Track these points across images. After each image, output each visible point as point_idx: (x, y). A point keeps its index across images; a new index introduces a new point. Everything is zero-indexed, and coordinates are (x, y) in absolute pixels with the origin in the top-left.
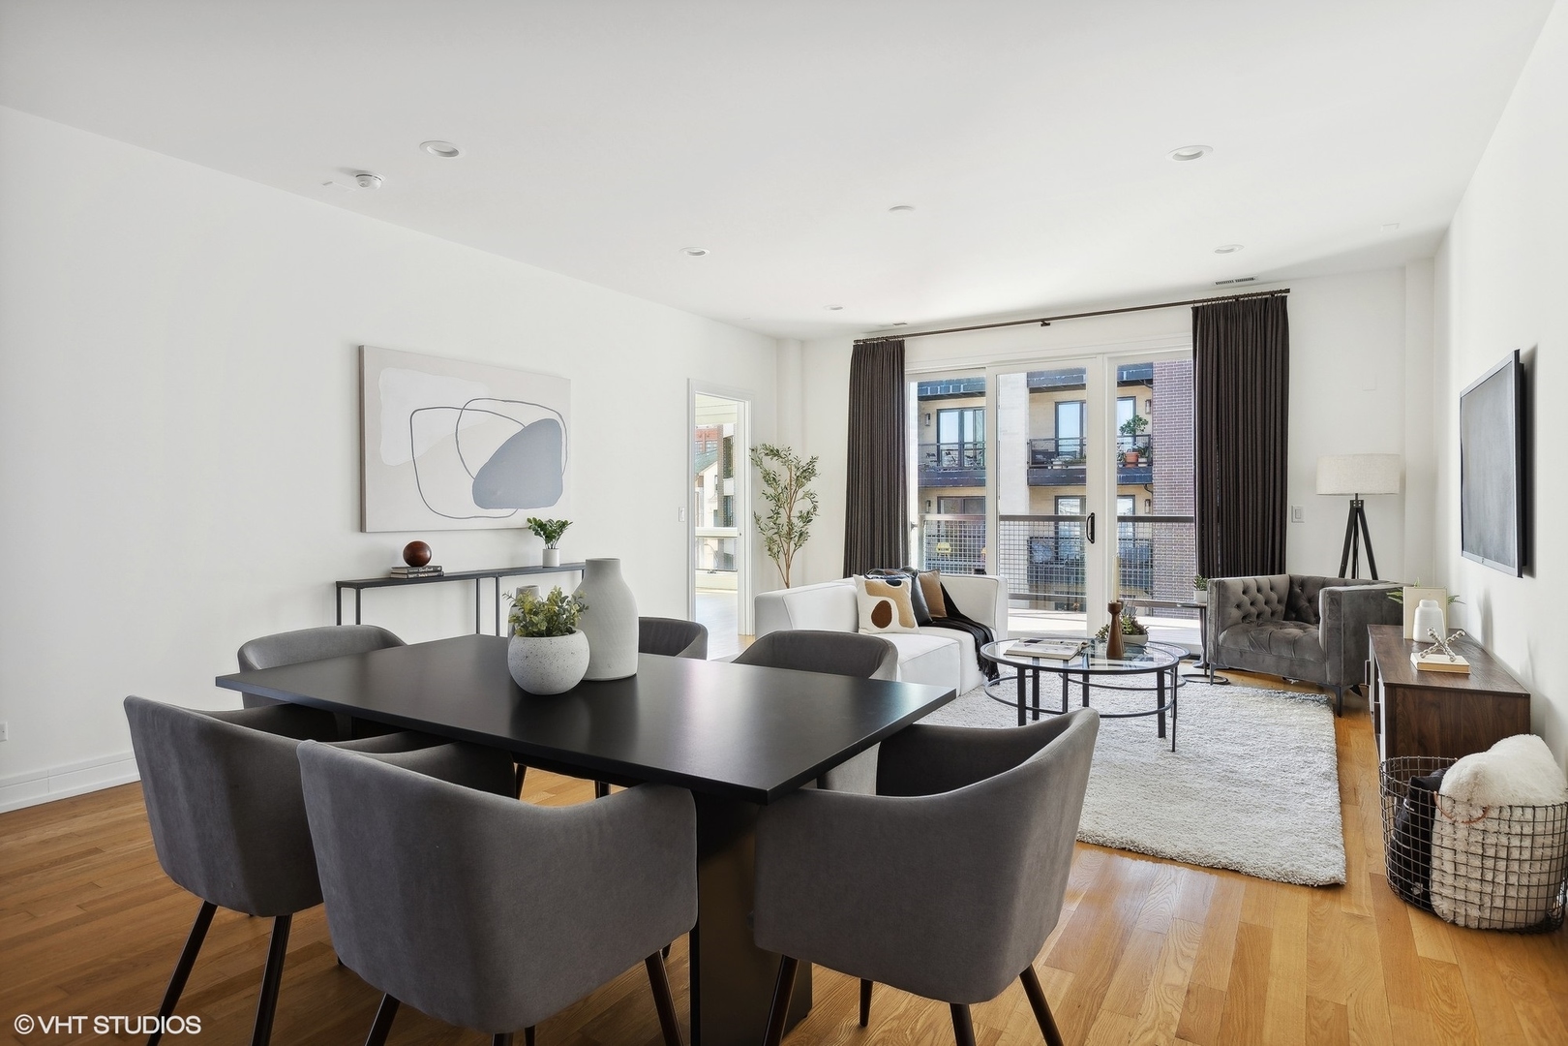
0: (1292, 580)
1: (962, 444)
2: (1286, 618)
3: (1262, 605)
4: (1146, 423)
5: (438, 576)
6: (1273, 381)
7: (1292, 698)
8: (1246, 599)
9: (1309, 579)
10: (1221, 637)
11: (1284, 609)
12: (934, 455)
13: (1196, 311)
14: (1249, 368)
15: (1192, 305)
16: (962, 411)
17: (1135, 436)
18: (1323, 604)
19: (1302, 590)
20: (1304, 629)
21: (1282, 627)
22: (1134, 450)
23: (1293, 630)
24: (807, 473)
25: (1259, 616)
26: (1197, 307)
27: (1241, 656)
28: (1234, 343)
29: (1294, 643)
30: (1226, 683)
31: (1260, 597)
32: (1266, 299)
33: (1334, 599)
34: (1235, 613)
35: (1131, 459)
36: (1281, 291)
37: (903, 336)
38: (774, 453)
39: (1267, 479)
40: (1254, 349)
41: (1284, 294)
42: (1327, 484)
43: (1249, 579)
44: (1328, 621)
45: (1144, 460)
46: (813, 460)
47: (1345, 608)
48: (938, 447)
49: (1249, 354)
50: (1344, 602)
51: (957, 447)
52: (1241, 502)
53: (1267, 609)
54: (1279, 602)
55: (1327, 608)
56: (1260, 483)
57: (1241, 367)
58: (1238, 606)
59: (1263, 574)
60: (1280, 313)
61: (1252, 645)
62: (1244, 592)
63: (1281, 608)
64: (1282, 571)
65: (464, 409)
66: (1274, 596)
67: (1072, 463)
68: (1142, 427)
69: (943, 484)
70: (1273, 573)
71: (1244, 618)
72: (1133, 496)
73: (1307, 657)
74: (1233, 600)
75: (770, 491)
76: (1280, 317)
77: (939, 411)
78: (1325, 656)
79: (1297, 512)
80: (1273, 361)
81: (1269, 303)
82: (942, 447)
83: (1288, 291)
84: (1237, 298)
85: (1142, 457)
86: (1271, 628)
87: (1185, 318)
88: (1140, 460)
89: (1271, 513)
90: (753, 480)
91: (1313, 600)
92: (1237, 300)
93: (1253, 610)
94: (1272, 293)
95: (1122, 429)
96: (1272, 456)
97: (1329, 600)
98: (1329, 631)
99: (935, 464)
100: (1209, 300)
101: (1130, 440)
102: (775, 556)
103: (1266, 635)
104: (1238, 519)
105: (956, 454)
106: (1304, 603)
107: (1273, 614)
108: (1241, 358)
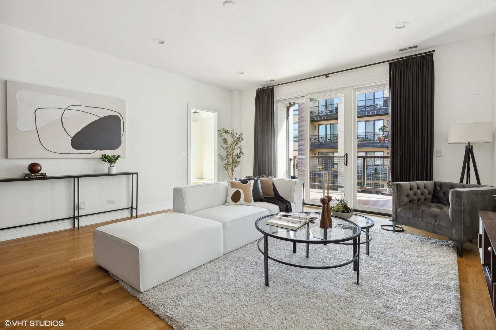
0: (435, 184)
1: (326, 135)
2: (432, 202)
3: (420, 195)
4: (387, 127)
5: (44, 177)
6: (427, 92)
7: (434, 243)
8: (411, 193)
9: (444, 183)
10: (398, 210)
11: (431, 197)
12: (317, 139)
13: (390, 64)
14: (415, 87)
15: (389, 62)
16: (326, 125)
17: (384, 132)
18: (452, 197)
19: (441, 188)
20: (441, 208)
21: (430, 207)
22: (383, 136)
23: (435, 210)
24: (239, 139)
25: (418, 200)
26: (391, 63)
27: (408, 220)
28: (408, 76)
29: (435, 216)
30: (402, 231)
31: (419, 191)
32: (423, 56)
33: (458, 195)
34: (406, 199)
35: (382, 139)
36: (430, 52)
37: (274, 86)
38: (227, 132)
39: (424, 137)
40: (417, 78)
41: (432, 53)
42: (454, 138)
43: (413, 183)
44: (454, 206)
45: (387, 140)
46: (241, 134)
47: (464, 200)
48: (319, 136)
49: (415, 81)
50: (464, 197)
51: (324, 136)
52: (411, 148)
53: (423, 197)
54: (429, 193)
55: (454, 200)
56: (420, 139)
57: (411, 87)
58: (408, 196)
59: (421, 180)
60: (430, 61)
61: (413, 215)
62: (411, 189)
63: (430, 197)
64: (431, 179)
65: (66, 109)
66: (426, 191)
67: (362, 141)
68: (386, 129)
69: (320, 148)
70: (426, 180)
71: (410, 201)
72: (383, 152)
73: (443, 224)
74: (405, 193)
75: (224, 146)
76: (430, 63)
77: (319, 125)
78: (453, 224)
79: (439, 152)
80: (427, 83)
81: (425, 58)
82: (320, 136)
83: (434, 51)
84: (409, 57)
85: (386, 139)
86: (423, 208)
87: (386, 68)
88: (385, 140)
89: (426, 152)
90: (219, 142)
91: (446, 194)
92: (409, 58)
93: (415, 198)
94: (426, 53)
95: (379, 130)
96: (426, 126)
97: (455, 195)
98: (454, 211)
99: (318, 142)
100: (396, 59)
101: (382, 133)
102: (227, 170)
103: (420, 211)
104: (410, 155)
105: (324, 139)
106: (441, 195)
107: (426, 199)
108: (411, 83)
